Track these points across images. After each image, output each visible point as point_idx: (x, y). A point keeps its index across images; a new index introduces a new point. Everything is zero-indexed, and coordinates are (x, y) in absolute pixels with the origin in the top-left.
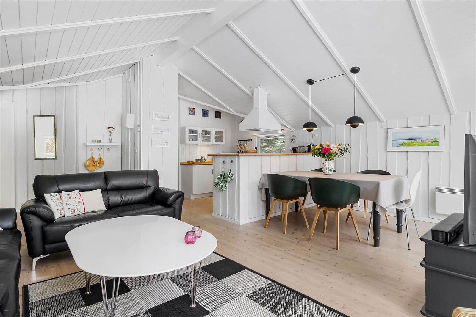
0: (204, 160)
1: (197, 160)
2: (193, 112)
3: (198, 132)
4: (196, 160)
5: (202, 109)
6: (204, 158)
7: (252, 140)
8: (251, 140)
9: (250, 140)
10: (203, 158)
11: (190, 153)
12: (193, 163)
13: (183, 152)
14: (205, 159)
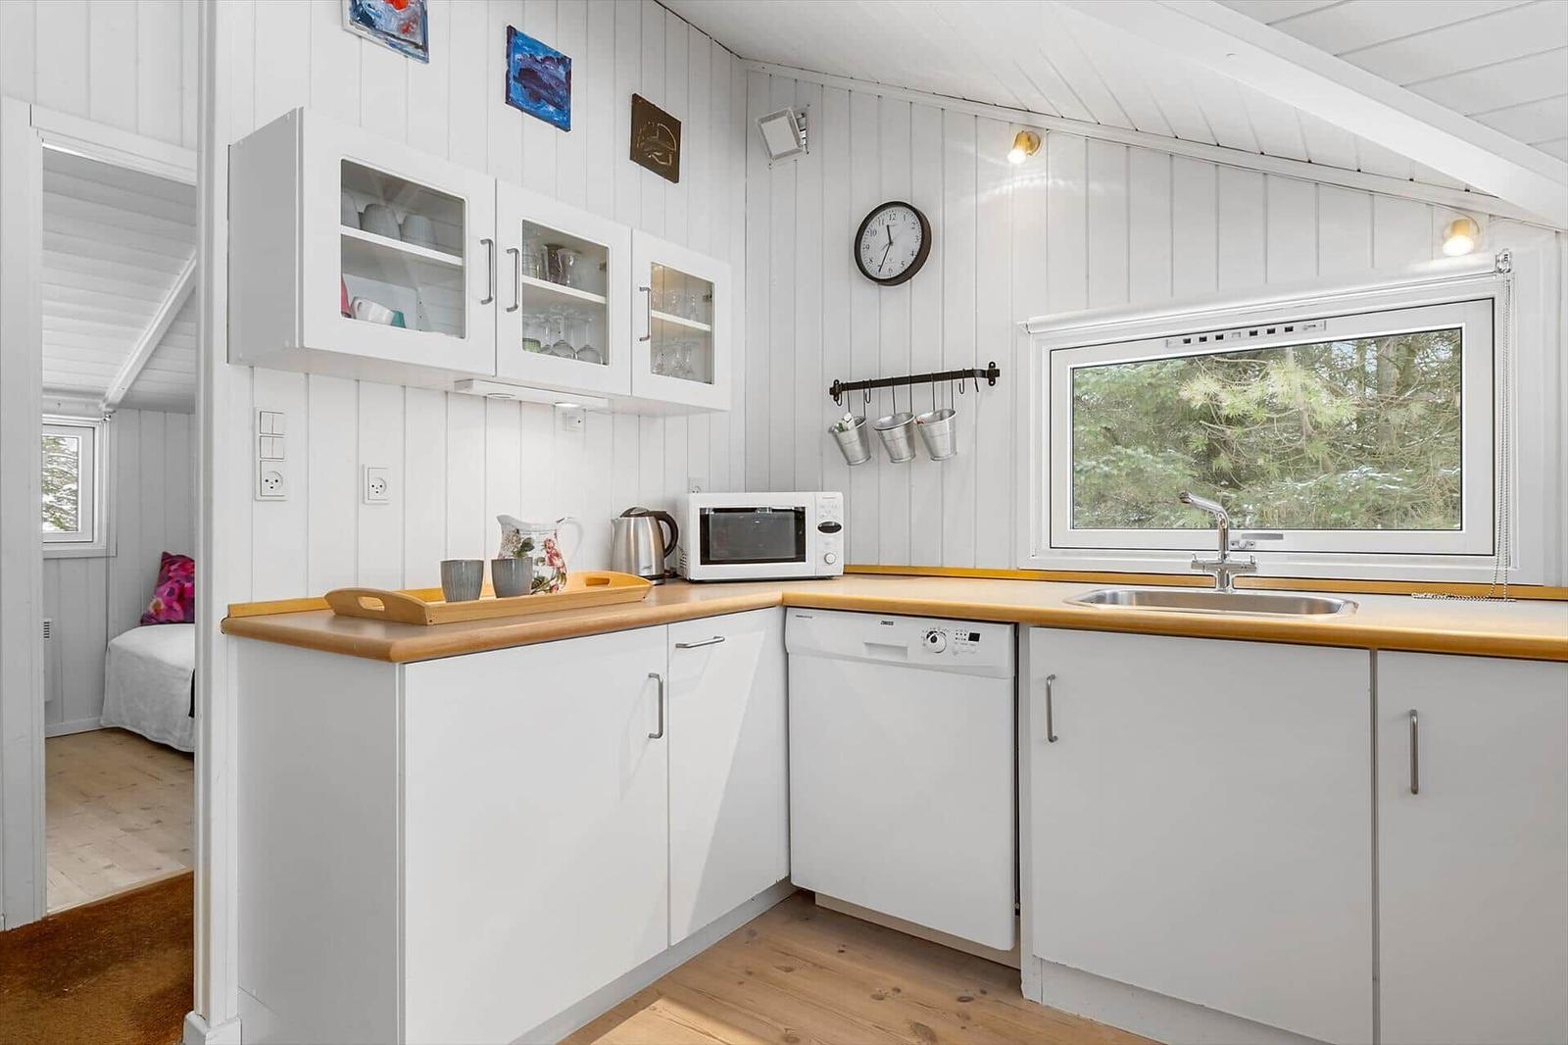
0: (546, 571)
1: (458, 577)
2: (403, 14)
3: (476, 225)
4: (447, 566)
5: (511, 31)
6: (547, 545)
7: (992, 374)
8: (983, 374)
9: (970, 373)
10: (527, 546)
11: (370, 488)
12: (404, 613)
13: (267, 467)
14: (553, 555)
